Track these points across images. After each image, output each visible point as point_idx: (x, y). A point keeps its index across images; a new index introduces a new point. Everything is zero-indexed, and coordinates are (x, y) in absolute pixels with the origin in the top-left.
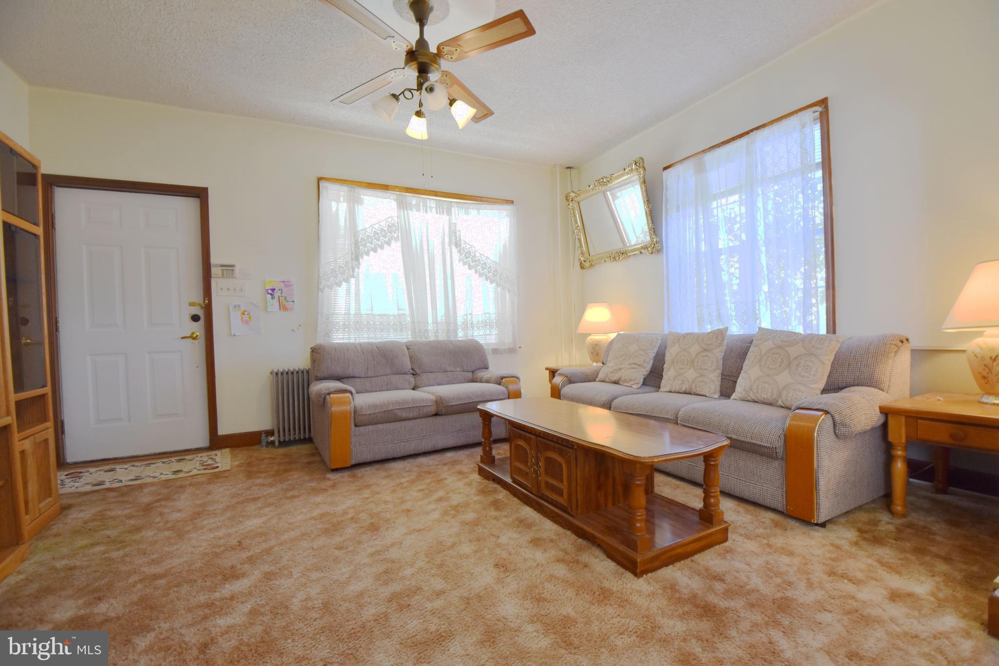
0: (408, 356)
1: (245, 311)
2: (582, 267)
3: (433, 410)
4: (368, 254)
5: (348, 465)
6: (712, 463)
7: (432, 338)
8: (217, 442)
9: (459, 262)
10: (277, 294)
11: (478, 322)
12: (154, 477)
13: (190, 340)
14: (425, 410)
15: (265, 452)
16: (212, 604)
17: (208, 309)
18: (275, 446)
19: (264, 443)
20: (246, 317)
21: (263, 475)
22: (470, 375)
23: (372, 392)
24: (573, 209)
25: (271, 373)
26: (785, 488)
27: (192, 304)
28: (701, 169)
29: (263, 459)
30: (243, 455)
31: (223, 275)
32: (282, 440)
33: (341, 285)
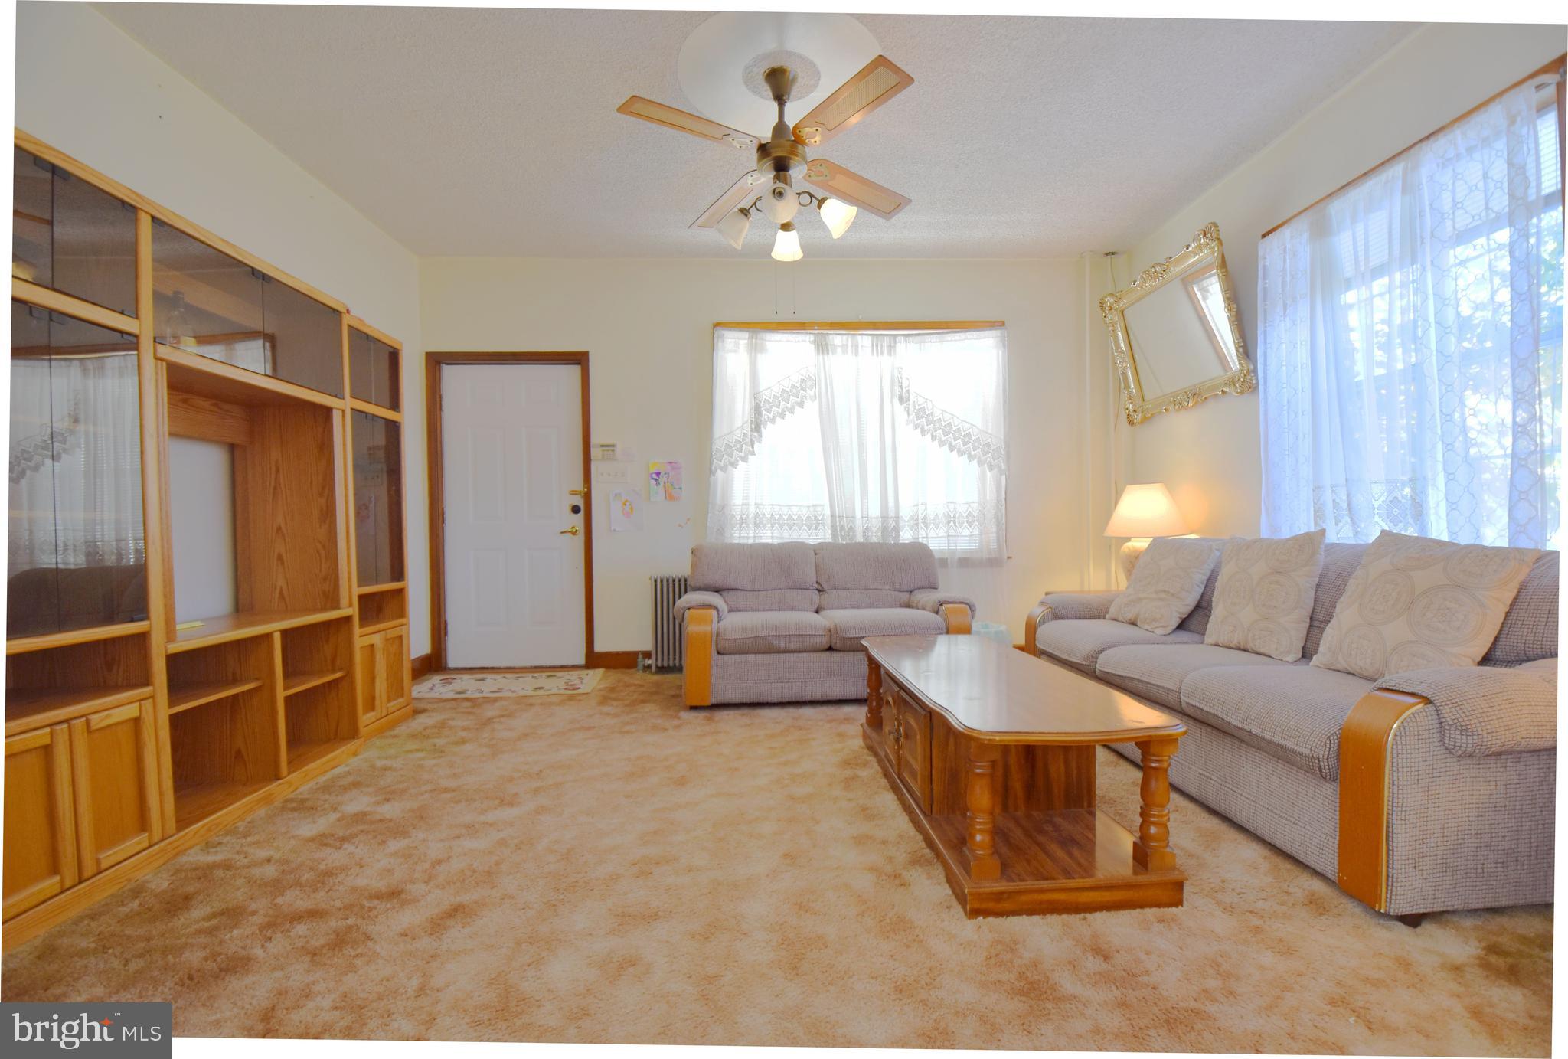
0: (814, 564)
1: (627, 501)
2: (1131, 422)
3: (824, 641)
4: (773, 421)
5: (708, 703)
6: (1153, 765)
7: (860, 538)
8: (594, 660)
9: (907, 424)
10: (662, 479)
11: (937, 515)
12: (514, 692)
13: (570, 535)
14: (812, 642)
15: (637, 677)
16: (473, 826)
17: (588, 497)
18: (651, 672)
19: (640, 667)
20: (628, 508)
21: (615, 703)
22: (904, 597)
23: (759, 610)
24: (1113, 324)
25: (650, 579)
26: (1338, 838)
27: (573, 493)
28: (1322, 231)
29: (629, 686)
30: (614, 677)
31: (603, 456)
32: (659, 665)
33: (737, 465)
